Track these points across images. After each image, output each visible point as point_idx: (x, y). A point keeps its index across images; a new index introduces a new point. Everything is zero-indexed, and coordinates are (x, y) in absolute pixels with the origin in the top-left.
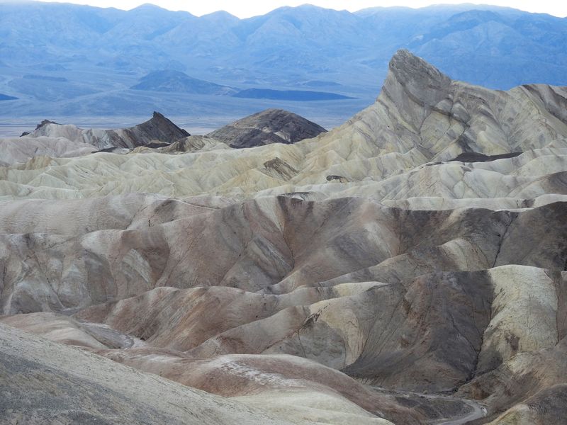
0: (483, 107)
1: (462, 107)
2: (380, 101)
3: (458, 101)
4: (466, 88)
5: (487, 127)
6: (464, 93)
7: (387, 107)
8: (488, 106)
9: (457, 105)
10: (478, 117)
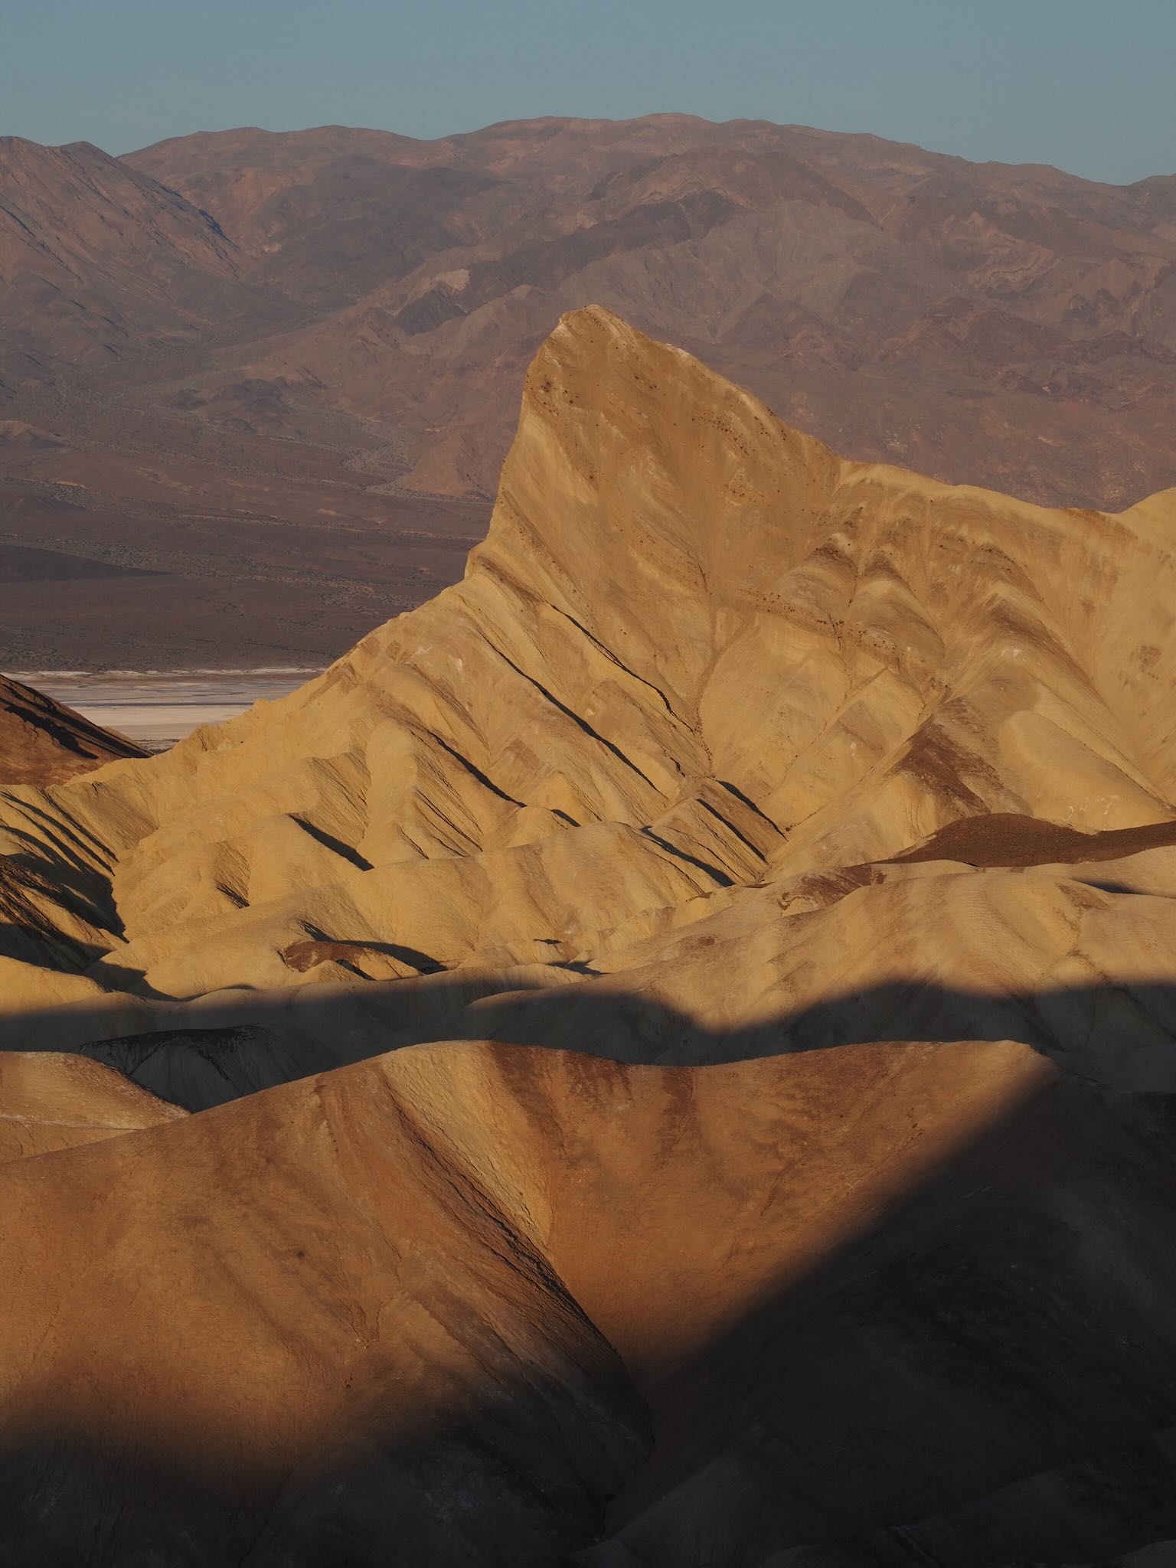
0: (1002, 591)
1: (904, 595)
2: (491, 567)
3: (881, 567)
4: (916, 497)
5: (1043, 691)
6: (906, 523)
7: (528, 596)
8: (1032, 586)
9: (881, 587)
10: (989, 640)
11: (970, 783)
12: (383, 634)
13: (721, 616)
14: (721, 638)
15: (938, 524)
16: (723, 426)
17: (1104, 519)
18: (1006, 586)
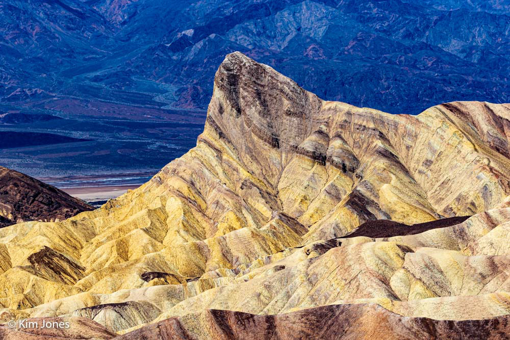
2: (205, 142)
3: (339, 136)
5: (393, 177)
6: (346, 121)
7: (219, 152)
8: (389, 141)
9: (337, 143)
10: (375, 160)
11: (369, 209)
12: (171, 166)
13: (284, 155)
14: (283, 162)
15: (356, 121)
16: (282, 91)
17: (412, 117)
18: (380, 141)
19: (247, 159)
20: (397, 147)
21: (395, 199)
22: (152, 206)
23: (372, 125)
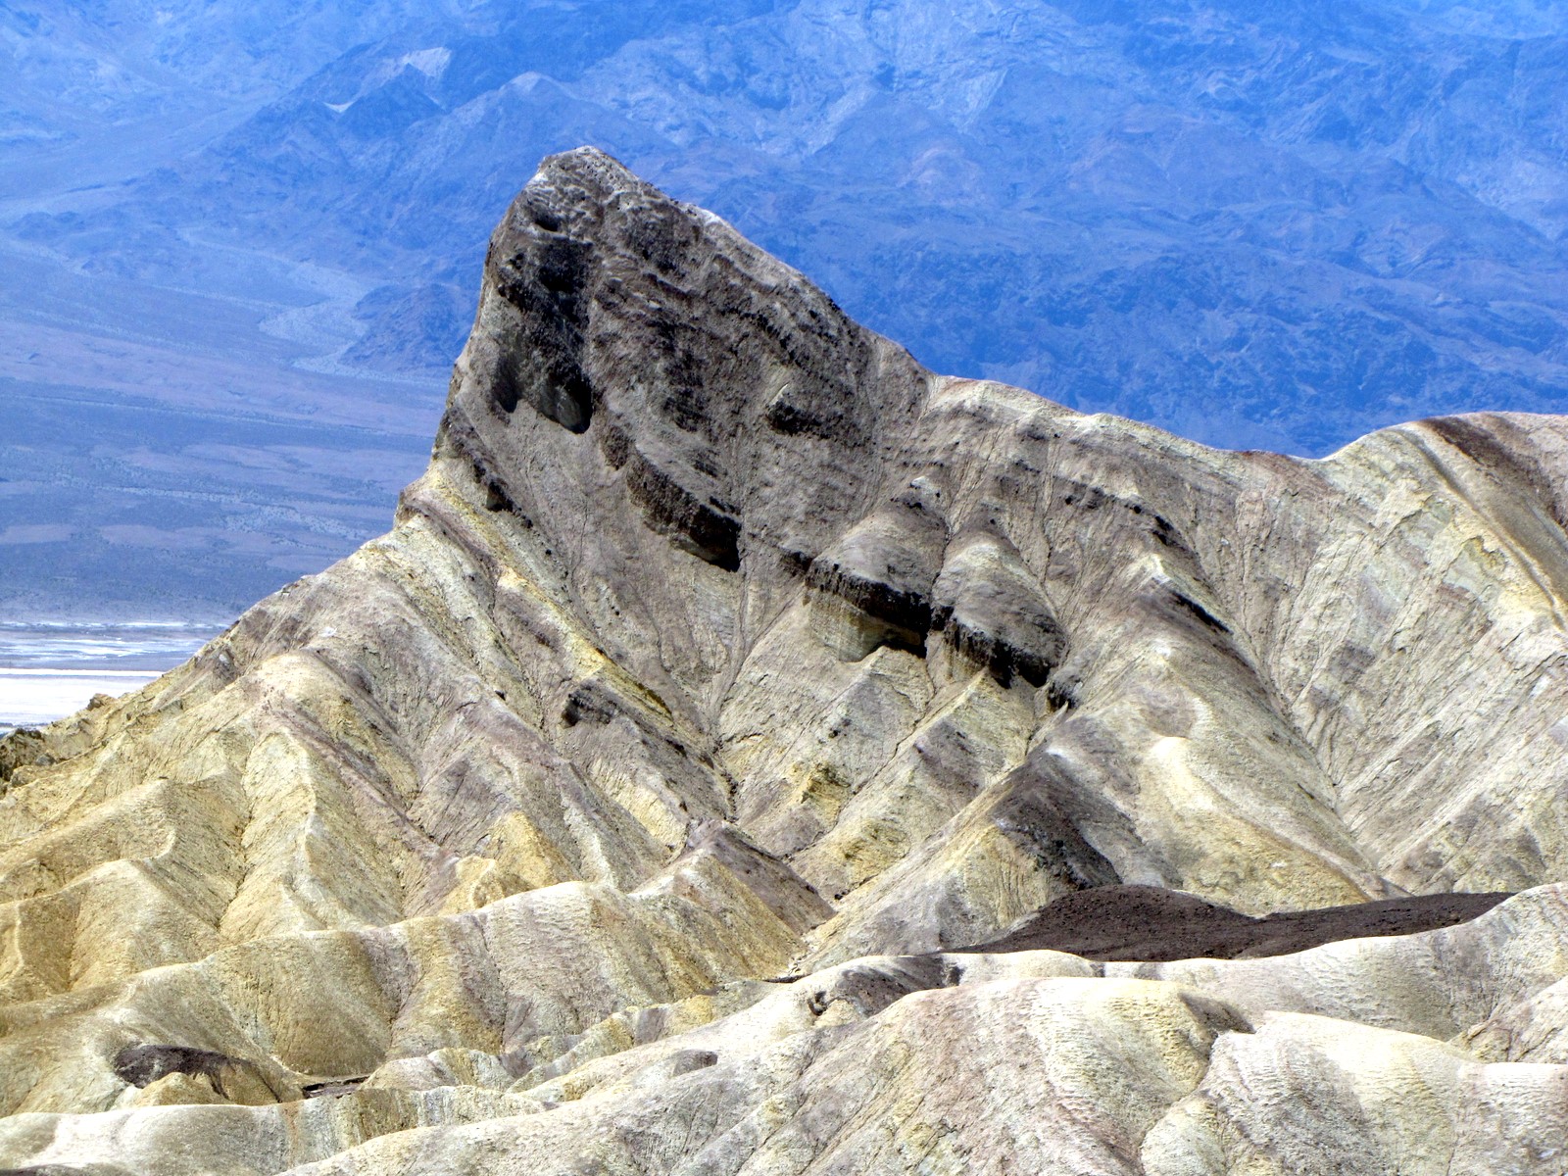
1: (1015, 568)
2: (430, 514)
3: (983, 524)
6: (1019, 466)
7: (483, 560)
8: (1193, 559)
9: (979, 555)
10: (1129, 636)
11: (1093, 837)
12: (280, 607)
13: (752, 591)
14: (751, 619)
15: (1064, 468)
16: (762, 322)
17: (1298, 464)
18: (1157, 558)
19: (599, 598)
20: (1226, 590)
21: (1205, 803)
22: (186, 770)
23: (1127, 491)
